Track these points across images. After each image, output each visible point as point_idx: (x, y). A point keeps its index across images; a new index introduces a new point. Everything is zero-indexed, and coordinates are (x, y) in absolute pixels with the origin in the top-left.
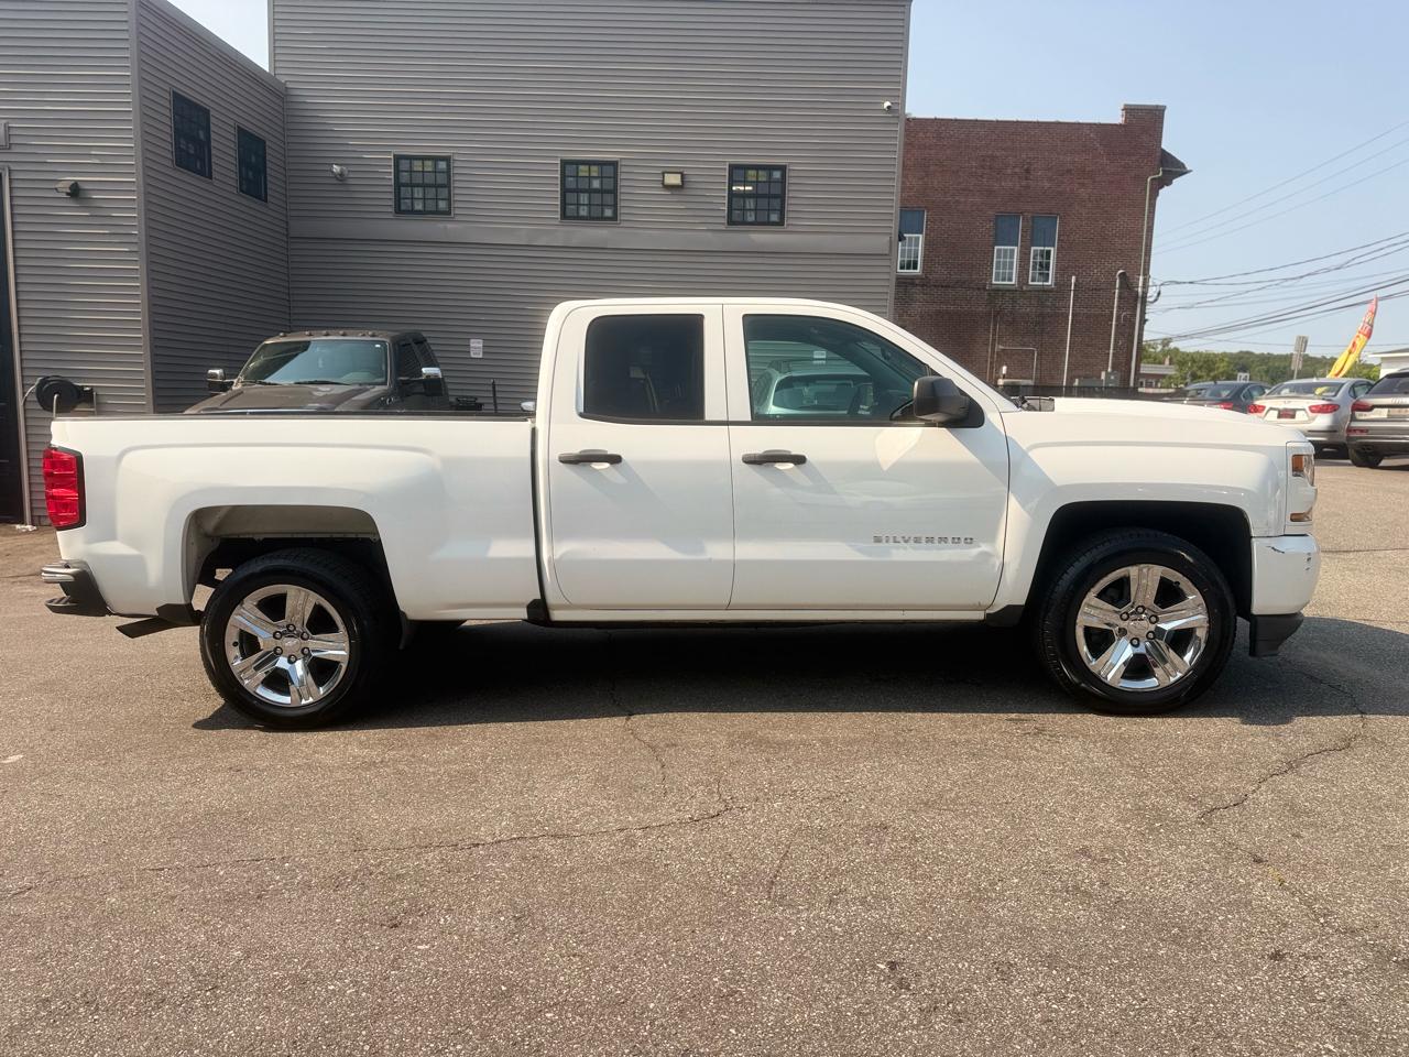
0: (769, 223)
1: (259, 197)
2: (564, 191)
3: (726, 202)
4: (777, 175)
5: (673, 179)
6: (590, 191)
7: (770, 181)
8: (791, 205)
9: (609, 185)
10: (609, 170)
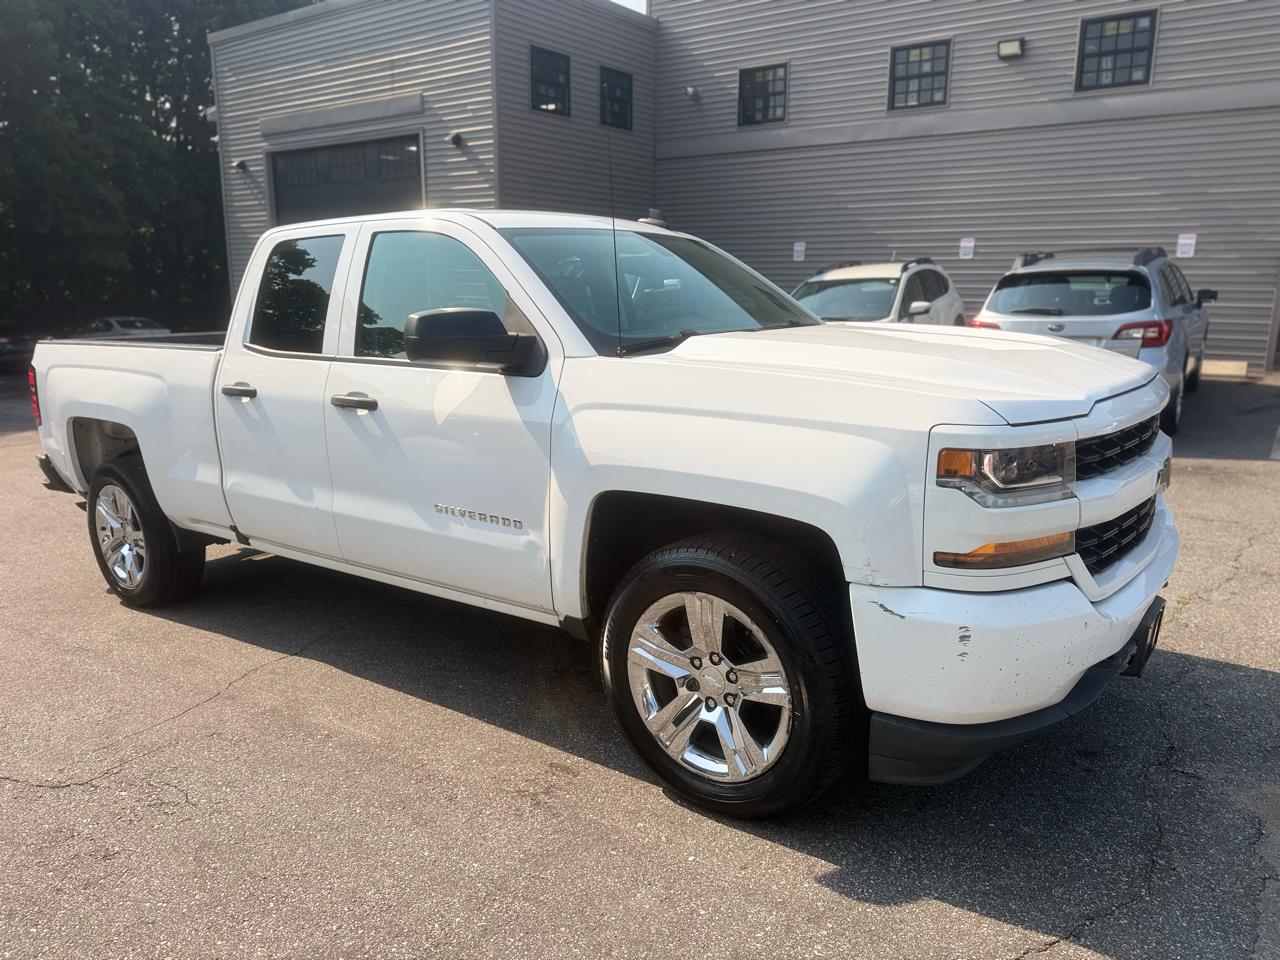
0: (1130, 83)
1: (625, 128)
2: (894, 80)
3: (1075, 64)
4: (1144, 23)
5: (1012, 48)
6: (920, 76)
7: (1135, 32)
8: (1160, 56)
9: (940, 67)
10: (941, 51)
